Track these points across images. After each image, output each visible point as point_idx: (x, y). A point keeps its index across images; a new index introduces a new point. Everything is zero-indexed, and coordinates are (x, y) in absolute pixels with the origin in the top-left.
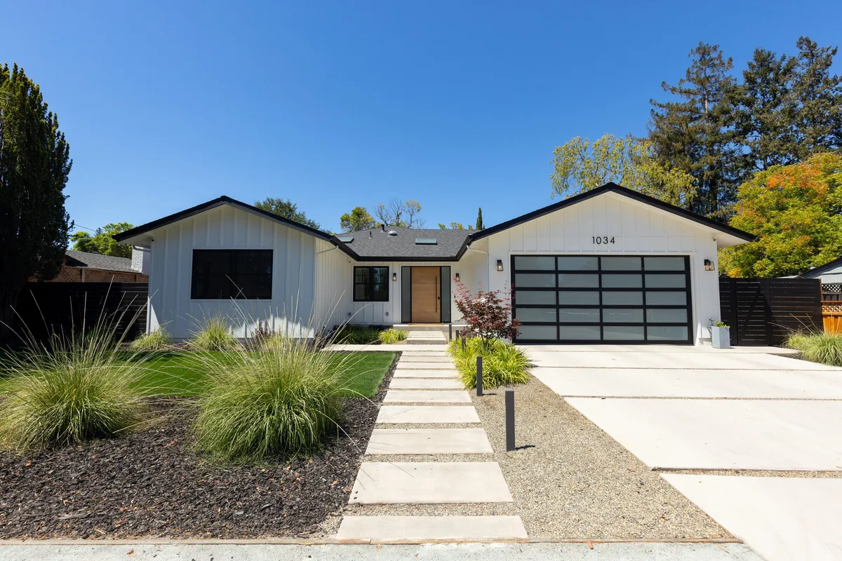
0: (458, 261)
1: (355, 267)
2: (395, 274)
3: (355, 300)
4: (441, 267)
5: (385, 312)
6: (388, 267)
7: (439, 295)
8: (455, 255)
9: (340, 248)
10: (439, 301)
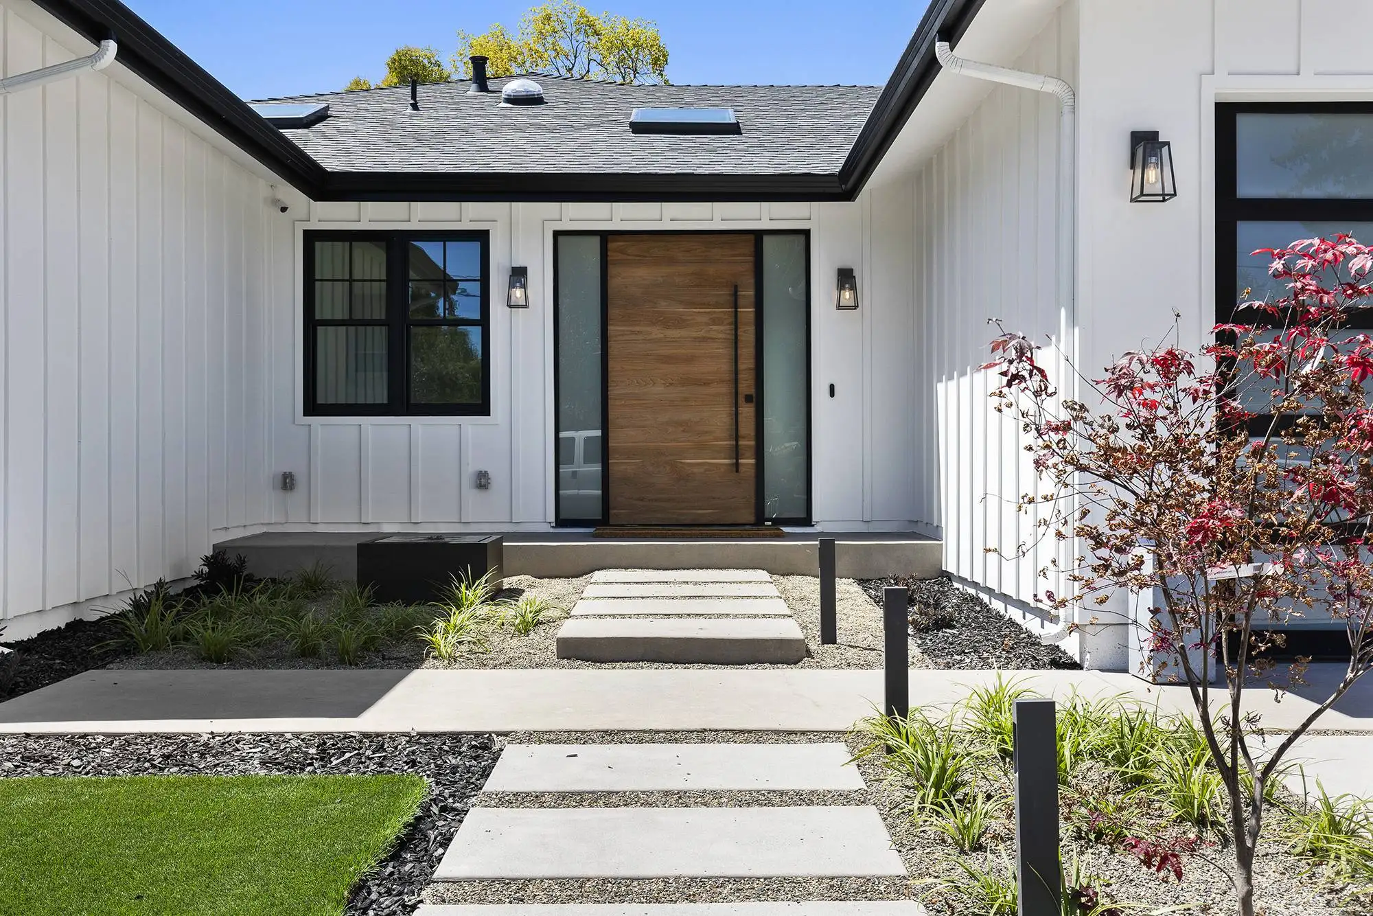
0: (849, 195)
1: (311, 238)
2: (519, 275)
3: (313, 407)
4: (758, 236)
5: (471, 467)
6: (482, 237)
7: (747, 386)
8: (836, 168)
9: (125, 55)
10: (747, 411)
